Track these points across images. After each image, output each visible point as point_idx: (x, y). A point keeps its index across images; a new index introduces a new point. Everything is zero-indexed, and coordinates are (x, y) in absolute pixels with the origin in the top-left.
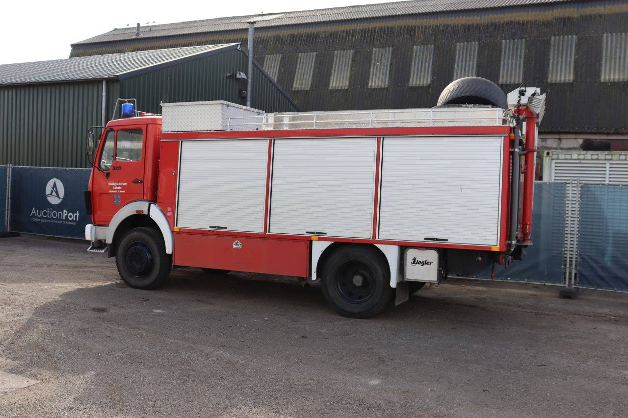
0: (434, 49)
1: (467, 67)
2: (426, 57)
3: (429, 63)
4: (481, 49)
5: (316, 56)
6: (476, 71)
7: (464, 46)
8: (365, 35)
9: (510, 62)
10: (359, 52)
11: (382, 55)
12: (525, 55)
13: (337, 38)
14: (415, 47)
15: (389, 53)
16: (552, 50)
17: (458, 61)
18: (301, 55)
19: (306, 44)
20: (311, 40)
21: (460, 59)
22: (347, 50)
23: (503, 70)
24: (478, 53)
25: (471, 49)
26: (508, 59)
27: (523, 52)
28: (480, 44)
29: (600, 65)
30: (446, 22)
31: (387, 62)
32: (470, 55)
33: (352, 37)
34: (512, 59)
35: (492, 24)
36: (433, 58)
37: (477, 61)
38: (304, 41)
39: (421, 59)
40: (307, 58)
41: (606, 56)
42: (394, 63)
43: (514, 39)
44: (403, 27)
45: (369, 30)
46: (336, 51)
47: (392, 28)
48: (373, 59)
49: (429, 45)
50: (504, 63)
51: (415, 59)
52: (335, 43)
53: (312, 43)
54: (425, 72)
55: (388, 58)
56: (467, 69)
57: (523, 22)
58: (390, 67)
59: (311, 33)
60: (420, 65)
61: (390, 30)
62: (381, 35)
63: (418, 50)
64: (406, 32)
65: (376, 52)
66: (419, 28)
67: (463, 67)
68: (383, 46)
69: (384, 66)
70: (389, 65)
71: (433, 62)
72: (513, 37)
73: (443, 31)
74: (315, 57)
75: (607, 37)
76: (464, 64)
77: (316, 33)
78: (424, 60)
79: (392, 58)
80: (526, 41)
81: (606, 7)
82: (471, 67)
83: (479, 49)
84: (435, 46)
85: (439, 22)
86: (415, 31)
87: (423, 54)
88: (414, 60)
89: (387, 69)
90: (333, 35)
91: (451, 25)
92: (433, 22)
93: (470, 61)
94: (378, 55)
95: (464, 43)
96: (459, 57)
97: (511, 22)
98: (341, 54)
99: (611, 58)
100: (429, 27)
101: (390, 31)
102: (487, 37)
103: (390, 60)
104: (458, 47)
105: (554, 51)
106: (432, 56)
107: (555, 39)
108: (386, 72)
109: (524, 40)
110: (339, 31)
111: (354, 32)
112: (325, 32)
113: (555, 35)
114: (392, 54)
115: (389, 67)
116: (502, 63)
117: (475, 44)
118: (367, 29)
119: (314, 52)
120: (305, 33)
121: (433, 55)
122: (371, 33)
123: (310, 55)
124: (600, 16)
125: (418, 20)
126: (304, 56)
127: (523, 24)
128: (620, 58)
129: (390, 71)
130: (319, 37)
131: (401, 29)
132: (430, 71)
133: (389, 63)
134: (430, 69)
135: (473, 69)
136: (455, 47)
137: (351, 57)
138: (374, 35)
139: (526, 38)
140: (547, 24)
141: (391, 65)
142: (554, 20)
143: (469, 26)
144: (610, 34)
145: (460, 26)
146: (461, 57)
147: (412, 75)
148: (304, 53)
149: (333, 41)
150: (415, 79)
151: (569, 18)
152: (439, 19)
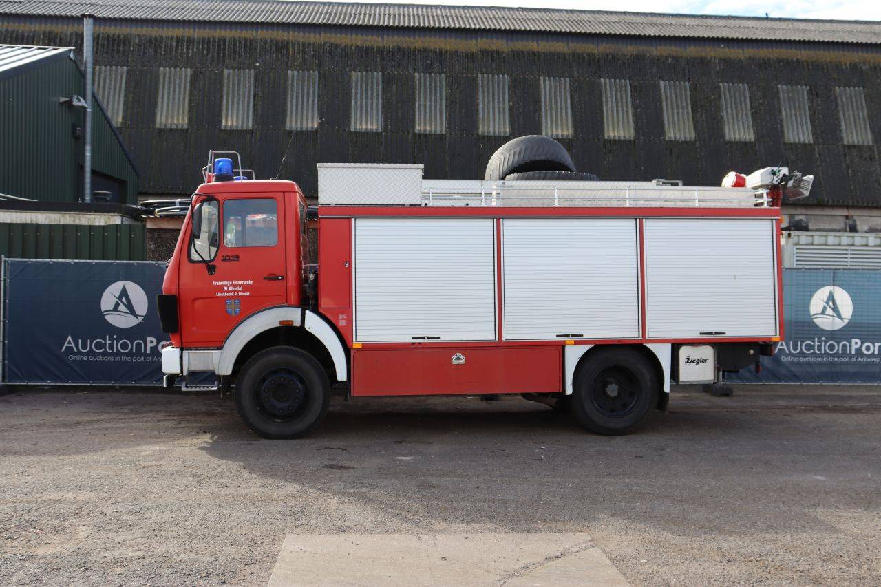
0: (320, 78)
1: (369, 106)
2: (308, 89)
3: (313, 97)
4: (387, 82)
5: (128, 72)
6: (382, 113)
7: (362, 76)
8: (208, 48)
9: (428, 104)
10: (200, 73)
11: (239, 80)
12: (446, 97)
13: (161, 47)
14: (289, 72)
15: (250, 78)
16: (480, 92)
17: (356, 98)
18: (100, 69)
19: (107, 53)
20: (116, 46)
21: (359, 95)
22: (181, 69)
23: (420, 114)
24: (383, 88)
25: (372, 83)
26: (425, 100)
27: (444, 92)
28: (384, 75)
29: (540, 116)
30: (333, 40)
31: (249, 92)
32: (372, 90)
33: (188, 49)
34: (430, 101)
35: (399, 49)
36: (319, 91)
37: (383, 99)
38: (103, 46)
39: (300, 91)
40: (110, 75)
41: (546, 106)
42: (260, 93)
43: (430, 73)
44: (268, 42)
45: (214, 41)
46: (162, 69)
47: (252, 41)
48: (225, 85)
49: (311, 72)
50: (420, 105)
51: (292, 91)
52: (158, 55)
53: (118, 52)
54: (308, 110)
55: (250, 87)
56: (369, 109)
57: (441, 51)
58: (254, 100)
59: (114, 35)
60: (300, 99)
61: (248, 43)
62: (235, 51)
63: (295, 78)
64: (274, 48)
65: (229, 76)
66: (293, 44)
67: (364, 106)
68: (240, 67)
69: (244, 98)
70: (252, 97)
71: (319, 97)
72: (428, 69)
73: (330, 53)
74: (125, 75)
75: (545, 81)
76: (364, 103)
77: (122, 36)
78: (305, 92)
79: (255, 87)
80: (446, 78)
81: (540, 42)
82: (374, 108)
83: (383, 82)
84: (319, 73)
85: (322, 39)
86: (288, 50)
87: (303, 83)
88: (290, 91)
89: (249, 102)
90: (156, 43)
91: (341, 45)
92: (313, 38)
93: (372, 98)
94: (233, 81)
95: (362, 72)
96: (356, 93)
97: (425, 50)
98: (170, 73)
99: (551, 107)
100: (309, 44)
101: (249, 45)
102: (394, 66)
103: (252, 89)
104: (354, 78)
105: (483, 92)
106: (317, 88)
107: (483, 77)
108: (248, 106)
109: (443, 75)
110: (164, 36)
111: (190, 41)
112: (139, 36)
113: (482, 73)
114: (256, 79)
115: (252, 100)
116: (417, 104)
117: (378, 75)
118: (212, 39)
119: (122, 66)
120: (103, 34)
121: (319, 87)
122: (219, 46)
123: (117, 71)
124: (534, 53)
125: (291, 33)
126: (105, 71)
127: (441, 53)
128: (561, 108)
129: (254, 105)
130: (130, 43)
131: (266, 43)
132: (316, 109)
133: (252, 93)
134: (316, 106)
135: (377, 110)
136: (350, 77)
137: (188, 80)
138: (224, 49)
139: (445, 72)
140: (471, 57)
141: (254, 97)
142: (480, 53)
143: (367, 49)
144: (547, 78)
145: (353, 48)
146: (359, 92)
147: (289, 113)
148: (105, 66)
149: (156, 52)
150: (294, 120)
151: (498, 52)
152: (323, 34)
